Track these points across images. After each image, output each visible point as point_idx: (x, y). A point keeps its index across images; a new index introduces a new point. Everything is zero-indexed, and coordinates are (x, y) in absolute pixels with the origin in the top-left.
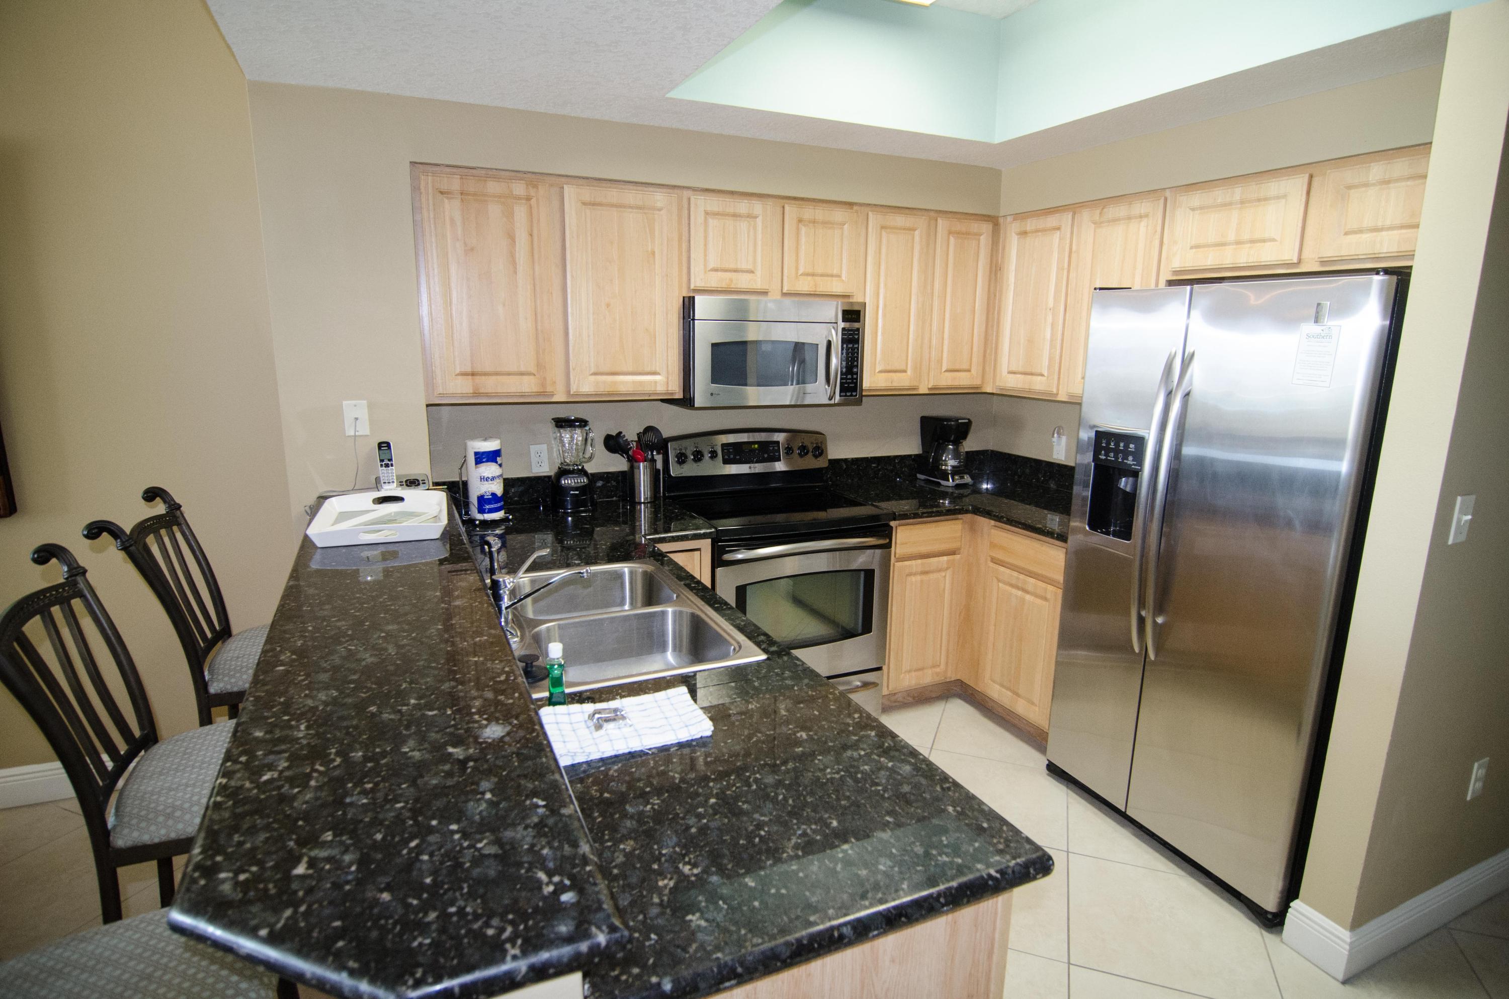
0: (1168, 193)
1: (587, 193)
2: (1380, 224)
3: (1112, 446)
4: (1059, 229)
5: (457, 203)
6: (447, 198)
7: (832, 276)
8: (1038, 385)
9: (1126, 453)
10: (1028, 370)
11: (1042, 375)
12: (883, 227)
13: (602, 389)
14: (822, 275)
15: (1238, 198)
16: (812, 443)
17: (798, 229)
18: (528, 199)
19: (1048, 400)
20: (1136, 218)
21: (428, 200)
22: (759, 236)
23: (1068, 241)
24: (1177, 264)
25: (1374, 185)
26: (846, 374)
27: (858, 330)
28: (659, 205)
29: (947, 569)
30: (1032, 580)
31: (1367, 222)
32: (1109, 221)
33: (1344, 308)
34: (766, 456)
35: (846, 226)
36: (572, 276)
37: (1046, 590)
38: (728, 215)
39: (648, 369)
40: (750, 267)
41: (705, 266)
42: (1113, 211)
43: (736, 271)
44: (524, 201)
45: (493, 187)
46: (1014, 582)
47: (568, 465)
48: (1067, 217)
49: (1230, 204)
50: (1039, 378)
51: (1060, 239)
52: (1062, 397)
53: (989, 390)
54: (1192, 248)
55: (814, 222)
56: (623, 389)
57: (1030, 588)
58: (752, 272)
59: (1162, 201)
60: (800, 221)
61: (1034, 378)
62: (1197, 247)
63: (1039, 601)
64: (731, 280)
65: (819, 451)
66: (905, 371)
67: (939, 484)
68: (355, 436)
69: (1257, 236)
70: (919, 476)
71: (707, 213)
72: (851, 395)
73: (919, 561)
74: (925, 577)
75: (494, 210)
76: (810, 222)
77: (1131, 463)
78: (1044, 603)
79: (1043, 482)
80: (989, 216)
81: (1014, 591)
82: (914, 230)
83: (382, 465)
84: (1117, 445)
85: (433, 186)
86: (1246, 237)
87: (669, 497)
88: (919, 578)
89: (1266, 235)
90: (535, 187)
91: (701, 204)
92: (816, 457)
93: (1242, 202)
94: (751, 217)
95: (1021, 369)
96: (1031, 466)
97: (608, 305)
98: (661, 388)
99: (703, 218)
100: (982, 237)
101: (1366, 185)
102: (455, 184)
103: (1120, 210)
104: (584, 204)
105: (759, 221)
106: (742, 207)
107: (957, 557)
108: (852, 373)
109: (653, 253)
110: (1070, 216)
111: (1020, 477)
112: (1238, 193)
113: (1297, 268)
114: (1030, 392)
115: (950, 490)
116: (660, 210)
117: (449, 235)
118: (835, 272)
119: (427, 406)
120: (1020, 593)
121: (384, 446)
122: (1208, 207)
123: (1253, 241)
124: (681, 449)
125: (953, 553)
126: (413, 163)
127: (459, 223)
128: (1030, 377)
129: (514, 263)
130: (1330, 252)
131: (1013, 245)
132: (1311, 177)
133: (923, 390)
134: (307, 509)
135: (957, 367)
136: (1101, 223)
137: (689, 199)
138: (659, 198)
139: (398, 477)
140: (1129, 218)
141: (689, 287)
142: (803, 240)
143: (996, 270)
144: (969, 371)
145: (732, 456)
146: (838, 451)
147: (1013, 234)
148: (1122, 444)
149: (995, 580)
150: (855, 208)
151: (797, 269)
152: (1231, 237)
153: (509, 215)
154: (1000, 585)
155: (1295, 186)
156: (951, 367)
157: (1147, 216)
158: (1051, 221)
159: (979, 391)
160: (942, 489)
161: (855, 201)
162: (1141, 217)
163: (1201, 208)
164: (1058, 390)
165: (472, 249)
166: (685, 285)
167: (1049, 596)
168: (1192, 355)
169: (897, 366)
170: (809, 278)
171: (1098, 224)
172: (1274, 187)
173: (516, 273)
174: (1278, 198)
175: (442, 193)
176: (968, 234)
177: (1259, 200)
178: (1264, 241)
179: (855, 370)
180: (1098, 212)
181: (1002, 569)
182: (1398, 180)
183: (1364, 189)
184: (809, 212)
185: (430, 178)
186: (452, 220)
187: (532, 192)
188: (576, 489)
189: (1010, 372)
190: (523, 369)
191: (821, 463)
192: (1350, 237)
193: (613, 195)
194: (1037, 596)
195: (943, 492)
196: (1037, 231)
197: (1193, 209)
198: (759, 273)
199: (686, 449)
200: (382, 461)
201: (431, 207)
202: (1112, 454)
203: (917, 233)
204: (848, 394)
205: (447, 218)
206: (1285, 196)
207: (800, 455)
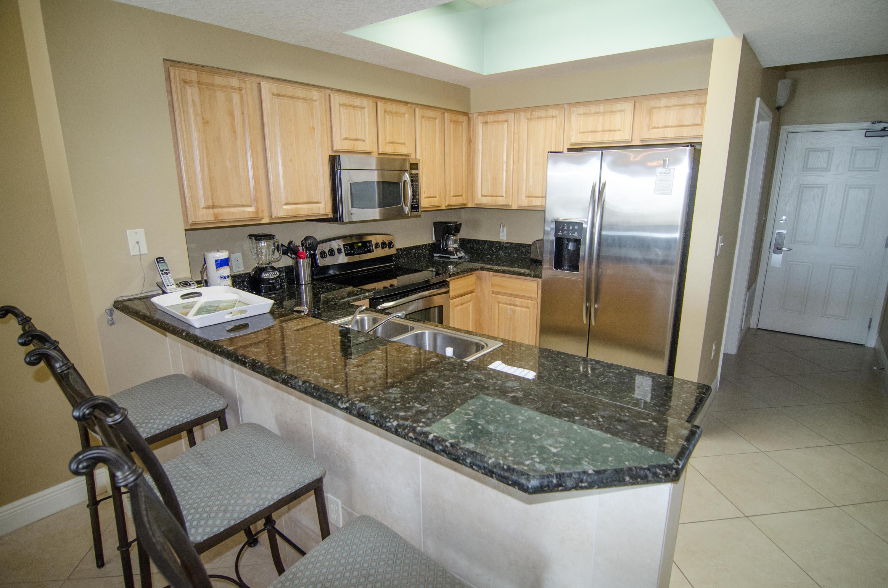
0: (565, 106)
1: (276, 87)
2: (666, 125)
3: (566, 228)
4: (507, 121)
5: (196, 89)
6: (190, 86)
7: (401, 144)
8: (501, 201)
9: (574, 231)
10: (494, 194)
11: (503, 197)
12: (423, 117)
13: (291, 214)
14: (397, 143)
15: (602, 110)
16: (387, 240)
17: (385, 116)
18: (240, 89)
19: (507, 209)
20: (550, 117)
21: (177, 86)
22: (367, 120)
23: (513, 128)
24: (573, 140)
25: (663, 107)
26: (413, 199)
27: (418, 174)
28: (315, 98)
29: (471, 301)
30: (519, 300)
31: (661, 124)
32: (535, 118)
33: (676, 161)
34: (366, 250)
35: (406, 115)
36: (270, 142)
37: (528, 303)
38: (350, 106)
39: (315, 200)
40: (363, 138)
41: (341, 138)
42: (536, 114)
43: (356, 140)
44: (238, 91)
45: (219, 80)
46: (508, 302)
47: (262, 264)
48: (511, 116)
49: (598, 113)
50: (501, 198)
51: (508, 127)
52: (515, 207)
53: (470, 206)
54: (580, 133)
55: (392, 112)
56: (302, 213)
57: (518, 303)
58: (364, 141)
59: (564, 109)
60: (385, 111)
61: (498, 198)
62: (583, 132)
63: (524, 309)
64: (354, 145)
65: (391, 245)
66: (436, 197)
67: (449, 258)
68: (140, 255)
69: (612, 128)
70: (435, 255)
71: (340, 105)
72: (416, 211)
73: (460, 298)
74: (462, 307)
75: (220, 95)
76: (390, 112)
77: (577, 235)
78: (527, 309)
79: (495, 252)
80: (464, 112)
81: (509, 307)
82: (435, 119)
83: (162, 274)
84: (568, 227)
85: (180, 77)
86: (607, 128)
87: (317, 280)
88: (460, 307)
89: (617, 128)
90: (244, 82)
91: (337, 99)
92: (390, 248)
93: (604, 112)
94: (362, 108)
95: (489, 194)
96: (488, 245)
97: (291, 161)
98: (322, 212)
99: (338, 107)
100: (464, 124)
101: (660, 108)
102: (193, 75)
103: (542, 113)
104: (273, 95)
105: (366, 110)
106: (358, 101)
107: (474, 294)
108: (416, 199)
109: (314, 128)
110: (513, 114)
111: (482, 251)
112: (601, 108)
113: (631, 143)
114: (496, 205)
115: (455, 260)
116: (315, 101)
117: (191, 111)
118: (403, 142)
119: (186, 230)
120: (512, 307)
121: (160, 260)
122: (587, 114)
123: (610, 131)
124: (322, 249)
125: (471, 292)
126: (164, 59)
127: (198, 104)
128: (495, 198)
129: (234, 132)
130: (646, 136)
131: (480, 130)
132: (635, 102)
133: (443, 207)
134: (107, 311)
135: (457, 194)
136: (531, 119)
137: (329, 96)
138: (315, 94)
139: (175, 280)
140: (547, 117)
141: (332, 150)
142: (388, 122)
143: (470, 142)
144: (462, 196)
145: (349, 251)
146: (400, 244)
147: (480, 123)
148: (571, 227)
149: (497, 303)
150: (409, 105)
151: (385, 139)
152: (600, 128)
153: (230, 100)
154: (500, 305)
155: (628, 106)
156: (455, 194)
157: (556, 117)
158: (502, 117)
159: (465, 207)
160: (451, 260)
161: (409, 101)
162: (553, 117)
163: (584, 114)
164: (512, 204)
165: (208, 122)
166: (330, 148)
167: (530, 306)
168: (604, 184)
169: (432, 195)
170: (391, 145)
171: (529, 120)
172: (619, 106)
173: (236, 138)
174: (621, 111)
175: (185, 82)
176: (457, 122)
177: (612, 112)
178: (615, 131)
179: (417, 197)
180: (529, 113)
181: (500, 296)
182: (673, 106)
183: (659, 109)
184: (390, 107)
185: (177, 71)
186: (193, 101)
187: (243, 85)
188: (272, 279)
189: (482, 196)
190: (244, 203)
191: (393, 251)
192: (654, 130)
193: (289, 90)
194: (522, 307)
195: (451, 262)
196: (494, 122)
197: (580, 115)
198: (367, 141)
199: (325, 248)
200: (162, 271)
201: (179, 92)
202: (566, 232)
203: (437, 120)
204: (415, 210)
205: (190, 100)
206: (624, 111)
207: (383, 248)
